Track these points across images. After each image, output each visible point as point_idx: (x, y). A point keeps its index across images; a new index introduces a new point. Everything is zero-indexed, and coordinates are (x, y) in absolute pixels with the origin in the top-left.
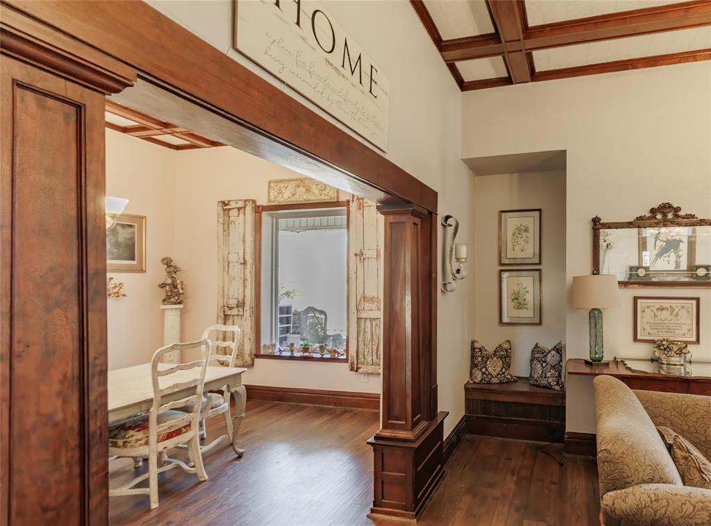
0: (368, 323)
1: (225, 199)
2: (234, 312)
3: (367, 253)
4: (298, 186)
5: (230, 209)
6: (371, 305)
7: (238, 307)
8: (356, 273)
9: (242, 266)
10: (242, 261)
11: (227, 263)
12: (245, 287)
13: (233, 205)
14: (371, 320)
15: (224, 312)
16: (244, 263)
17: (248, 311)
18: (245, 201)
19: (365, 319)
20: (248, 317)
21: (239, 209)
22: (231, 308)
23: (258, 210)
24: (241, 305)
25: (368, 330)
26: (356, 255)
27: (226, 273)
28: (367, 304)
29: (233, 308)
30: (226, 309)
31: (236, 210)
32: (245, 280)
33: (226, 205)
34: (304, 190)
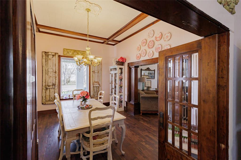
0: (95, 88)
1: (47, 51)
2: (51, 87)
3: (96, 71)
4: (74, 52)
5: (49, 55)
6: (96, 83)
7: (53, 85)
8: (93, 76)
9: (55, 73)
10: (55, 72)
11: (47, 72)
12: (56, 79)
13: (50, 54)
14: (96, 87)
15: (46, 87)
16: (56, 72)
17: (57, 87)
18: (55, 53)
19: (95, 87)
20: (57, 88)
21: (53, 55)
22: (49, 86)
23: (60, 56)
24: (54, 85)
25: (95, 89)
26: (93, 72)
27: (47, 75)
28: (95, 83)
29: (50, 86)
30: (47, 87)
31: (52, 55)
32: (56, 77)
33: (47, 53)
34: (77, 53)
